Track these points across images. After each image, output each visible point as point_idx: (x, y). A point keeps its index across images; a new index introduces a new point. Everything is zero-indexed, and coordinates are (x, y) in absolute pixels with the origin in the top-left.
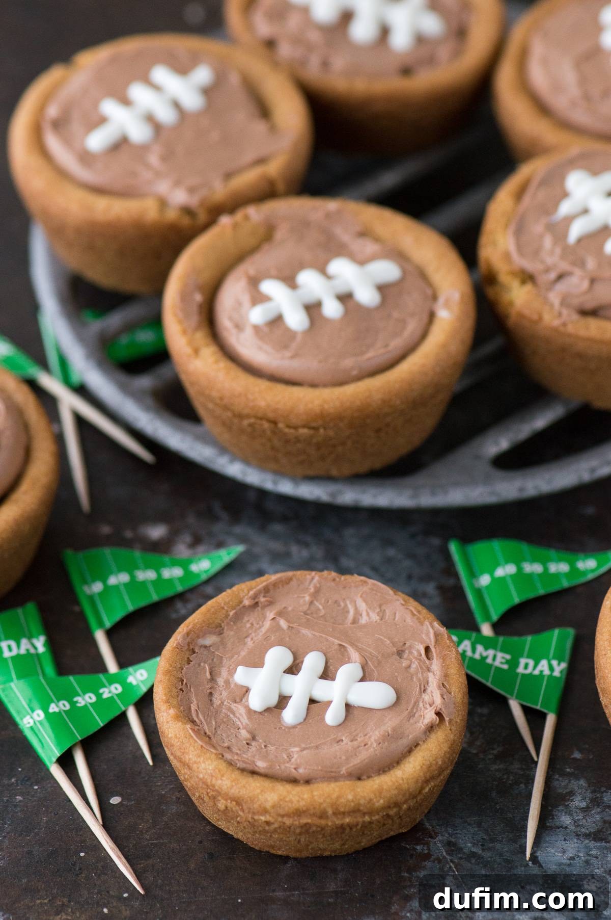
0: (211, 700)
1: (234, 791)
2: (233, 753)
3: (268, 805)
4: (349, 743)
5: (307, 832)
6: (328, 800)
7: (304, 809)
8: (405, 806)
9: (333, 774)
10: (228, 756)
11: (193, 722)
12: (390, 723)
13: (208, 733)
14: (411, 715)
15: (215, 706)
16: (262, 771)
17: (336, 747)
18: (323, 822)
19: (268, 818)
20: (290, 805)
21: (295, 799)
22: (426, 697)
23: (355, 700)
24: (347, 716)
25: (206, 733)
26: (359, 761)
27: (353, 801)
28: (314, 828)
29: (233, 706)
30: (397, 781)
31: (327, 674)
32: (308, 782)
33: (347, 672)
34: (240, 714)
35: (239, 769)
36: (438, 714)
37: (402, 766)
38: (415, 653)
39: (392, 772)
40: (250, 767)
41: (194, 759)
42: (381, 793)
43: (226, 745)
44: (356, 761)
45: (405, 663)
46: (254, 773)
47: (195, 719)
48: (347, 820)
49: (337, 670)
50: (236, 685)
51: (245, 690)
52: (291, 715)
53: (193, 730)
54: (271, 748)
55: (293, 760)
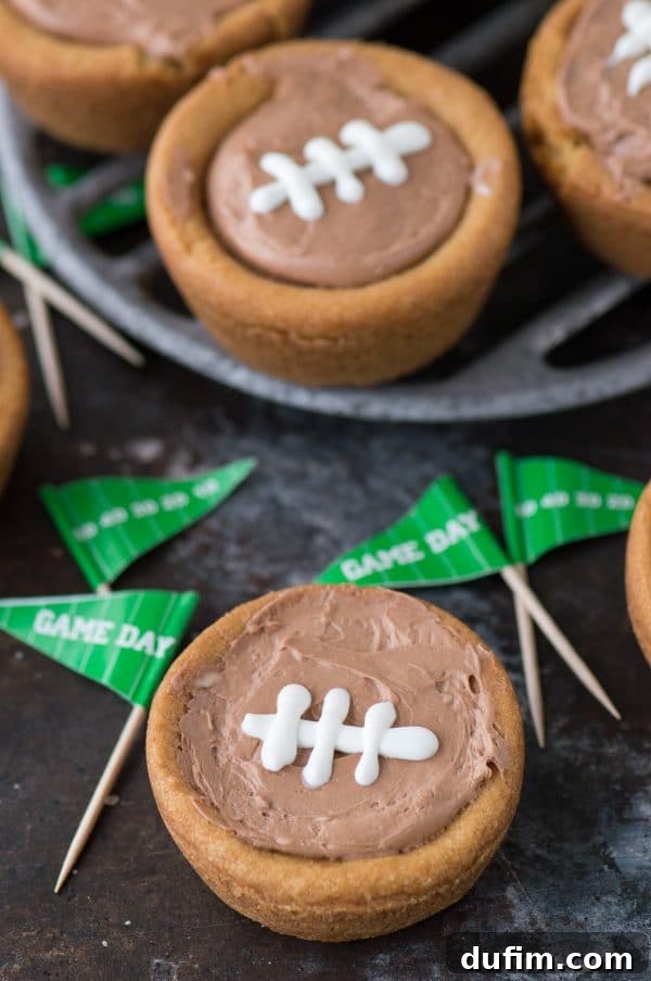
0: (215, 757)
1: (252, 877)
2: (246, 827)
3: (295, 893)
4: (387, 808)
5: (342, 920)
6: (366, 884)
7: (338, 895)
8: (457, 881)
9: (370, 849)
10: (242, 833)
11: (196, 789)
12: (433, 780)
13: (216, 804)
14: (458, 767)
15: (221, 765)
16: (284, 849)
17: (371, 814)
18: (361, 909)
19: (295, 908)
20: (320, 891)
21: (326, 885)
22: (474, 742)
23: (390, 750)
24: (380, 772)
25: (213, 804)
26: (399, 831)
27: (395, 882)
28: (351, 917)
29: (244, 764)
30: (446, 854)
31: (353, 719)
32: (339, 859)
33: (378, 714)
34: (253, 776)
35: (255, 848)
36: (491, 764)
37: (452, 833)
38: (458, 685)
39: (439, 841)
40: (271, 845)
41: (201, 838)
42: (428, 870)
43: (238, 818)
44: (396, 832)
45: (446, 699)
46: (274, 851)
47: (199, 785)
48: (390, 905)
49: (365, 711)
50: (245, 736)
51: (254, 743)
52: (314, 773)
53: (197, 802)
54: (293, 818)
55: (320, 834)
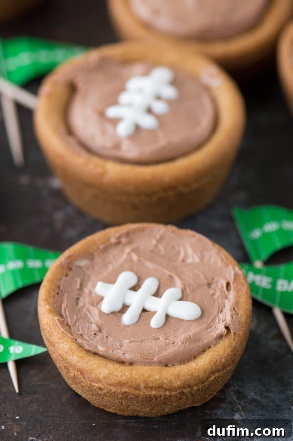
1: (80, 365)
2: (83, 339)
3: (101, 377)
4: (163, 341)
7: (125, 382)
8: (195, 388)
9: (148, 361)
10: (79, 341)
11: (61, 316)
12: (193, 330)
13: (70, 324)
14: (209, 326)
15: (79, 307)
16: (101, 353)
17: (154, 343)
18: (137, 392)
19: (100, 385)
20: (115, 378)
22: (221, 316)
24: (163, 325)
25: (68, 324)
26: (167, 353)
28: (131, 396)
29: (91, 308)
31: (157, 294)
32: (131, 364)
33: (172, 293)
35: (85, 350)
36: (227, 328)
38: (220, 286)
39: (189, 364)
40: (93, 350)
41: (57, 340)
43: (80, 333)
44: (165, 354)
45: (211, 292)
46: (95, 354)
47: (63, 314)
48: (154, 393)
49: (165, 291)
50: (96, 294)
51: (101, 298)
52: (127, 318)
53: (59, 321)
54: (111, 339)
55: (123, 348)
